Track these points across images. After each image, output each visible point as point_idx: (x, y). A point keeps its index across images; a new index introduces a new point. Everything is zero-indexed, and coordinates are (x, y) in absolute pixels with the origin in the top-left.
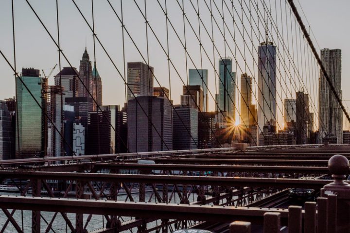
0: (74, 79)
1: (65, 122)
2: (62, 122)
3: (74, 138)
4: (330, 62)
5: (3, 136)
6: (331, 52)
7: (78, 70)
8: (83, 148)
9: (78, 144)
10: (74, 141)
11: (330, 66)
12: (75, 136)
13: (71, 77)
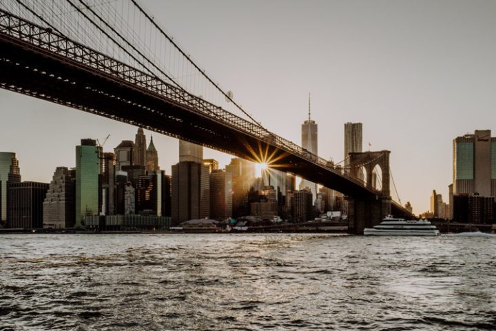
0: (131, 151)
1: (118, 184)
2: (114, 184)
3: (126, 198)
4: (353, 134)
5: (65, 197)
6: (354, 125)
7: (134, 143)
8: (134, 206)
9: (129, 203)
10: (126, 201)
11: (353, 138)
12: (126, 196)
13: (129, 149)
